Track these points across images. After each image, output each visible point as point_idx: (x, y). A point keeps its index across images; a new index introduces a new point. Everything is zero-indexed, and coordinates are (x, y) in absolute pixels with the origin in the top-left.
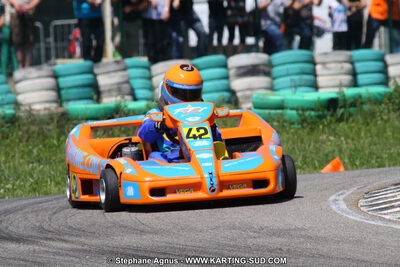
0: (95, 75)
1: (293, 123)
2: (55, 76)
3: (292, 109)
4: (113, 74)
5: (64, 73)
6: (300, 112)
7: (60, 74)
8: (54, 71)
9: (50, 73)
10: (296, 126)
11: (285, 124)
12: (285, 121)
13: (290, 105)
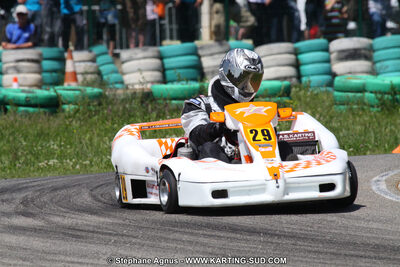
0: (199, 57)
1: (373, 106)
2: (161, 57)
3: (371, 92)
4: (217, 56)
5: (169, 54)
6: (379, 96)
7: (165, 55)
8: (159, 52)
9: (156, 54)
10: (375, 109)
11: (365, 107)
12: (365, 104)
13: (370, 89)
